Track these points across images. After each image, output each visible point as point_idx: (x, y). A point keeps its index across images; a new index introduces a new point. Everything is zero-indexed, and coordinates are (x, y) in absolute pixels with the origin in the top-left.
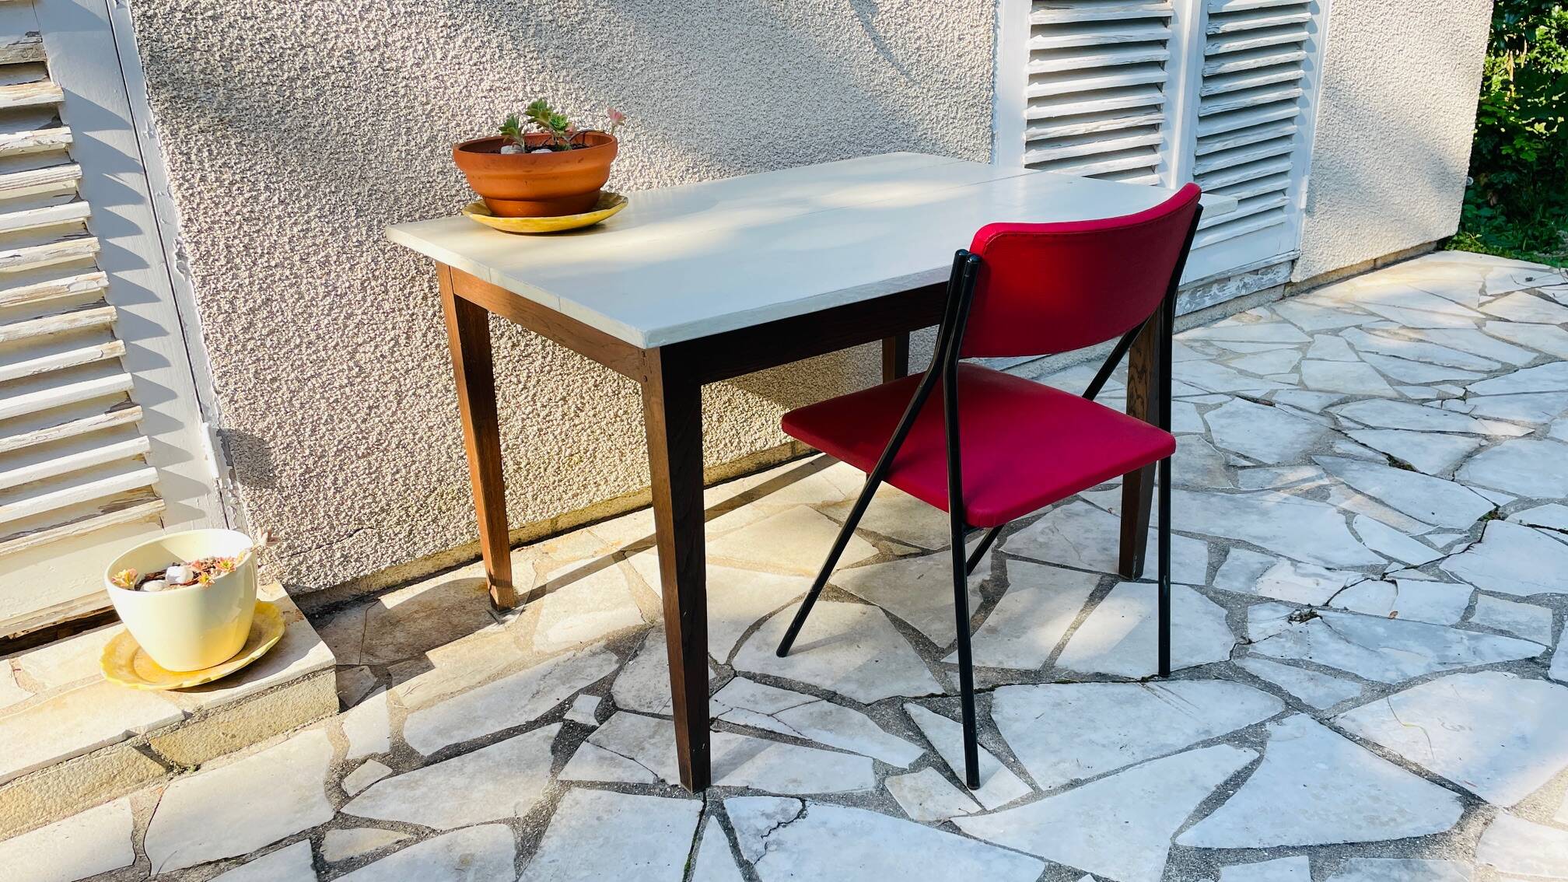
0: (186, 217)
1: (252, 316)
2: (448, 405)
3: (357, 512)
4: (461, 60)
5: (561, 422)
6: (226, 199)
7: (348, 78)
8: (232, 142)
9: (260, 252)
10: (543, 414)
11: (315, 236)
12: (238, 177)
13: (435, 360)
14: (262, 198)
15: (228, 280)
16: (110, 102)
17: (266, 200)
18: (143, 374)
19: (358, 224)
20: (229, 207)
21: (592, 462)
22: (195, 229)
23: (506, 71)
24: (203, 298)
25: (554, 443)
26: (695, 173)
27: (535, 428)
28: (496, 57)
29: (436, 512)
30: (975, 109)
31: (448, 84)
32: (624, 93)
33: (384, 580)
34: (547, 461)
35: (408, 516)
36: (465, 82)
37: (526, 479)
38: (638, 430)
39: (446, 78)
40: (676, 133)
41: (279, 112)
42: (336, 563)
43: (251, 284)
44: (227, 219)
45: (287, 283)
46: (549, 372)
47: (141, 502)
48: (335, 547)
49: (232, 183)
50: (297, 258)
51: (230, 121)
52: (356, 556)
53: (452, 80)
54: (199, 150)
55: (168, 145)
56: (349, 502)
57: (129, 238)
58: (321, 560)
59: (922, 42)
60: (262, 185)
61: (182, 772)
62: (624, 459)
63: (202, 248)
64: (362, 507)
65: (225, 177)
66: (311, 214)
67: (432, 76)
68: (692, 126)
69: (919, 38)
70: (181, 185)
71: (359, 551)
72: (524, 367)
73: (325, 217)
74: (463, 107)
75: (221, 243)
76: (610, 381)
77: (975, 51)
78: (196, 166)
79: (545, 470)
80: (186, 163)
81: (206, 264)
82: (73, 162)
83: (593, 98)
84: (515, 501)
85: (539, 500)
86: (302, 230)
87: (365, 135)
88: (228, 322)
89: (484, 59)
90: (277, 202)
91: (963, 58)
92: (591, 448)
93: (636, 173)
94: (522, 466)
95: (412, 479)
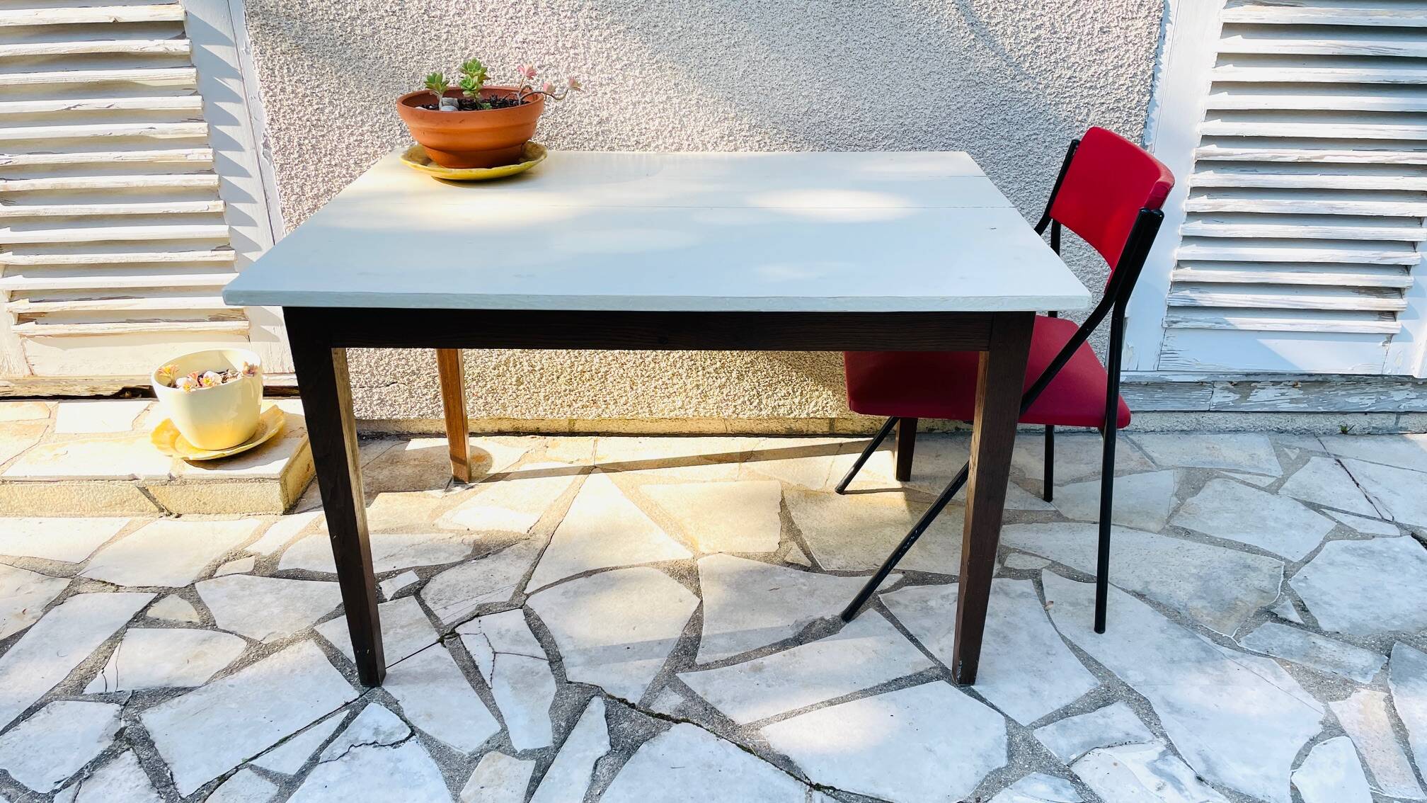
0: (270, 117)
1: (316, 200)
3: (393, 369)
4: (498, 14)
6: (300, 108)
7: (399, 21)
8: (305, 64)
9: (323, 152)
11: (367, 146)
12: (308, 92)
14: (327, 111)
15: (299, 170)
16: (220, 26)
17: (330, 112)
18: (238, 228)
19: (402, 142)
20: (302, 114)
21: (603, 382)
22: (276, 127)
23: (540, 26)
24: (281, 180)
25: (567, 358)
26: (730, 141)
28: (531, 13)
30: (1118, 114)
31: (486, 34)
32: (658, 57)
33: (421, 427)
34: (560, 371)
36: (500, 33)
37: (539, 380)
38: (651, 366)
39: (484, 28)
40: (713, 100)
41: (342, 44)
42: (375, 403)
43: (316, 176)
44: (300, 123)
45: (344, 179)
47: (234, 319)
48: (374, 390)
49: (305, 96)
50: (352, 161)
51: (304, 47)
52: (390, 402)
53: (489, 31)
54: (281, 68)
55: (258, 61)
56: (387, 360)
57: (230, 127)
58: (363, 397)
59: (1042, 32)
60: (327, 100)
61: (169, 515)
62: (635, 388)
63: (281, 143)
64: (397, 366)
65: (299, 90)
66: (365, 128)
67: (472, 25)
68: (731, 95)
69: (1038, 27)
70: (267, 92)
71: (393, 399)
73: (376, 132)
74: (497, 55)
75: (295, 141)
77: (1125, 48)
78: (278, 79)
79: (558, 378)
80: (271, 76)
81: (283, 155)
82: (193, 66)
83: (625, 58)
84: (528, 396)
85: (550, 401)
86: (356, 140)
87: (411, 70)
88: (299, 201)
89: (520, 14)
90: (338, 116)
91: (1106, 54)
92: (603, 370)
93: (666, 133)
94: (536, 369)
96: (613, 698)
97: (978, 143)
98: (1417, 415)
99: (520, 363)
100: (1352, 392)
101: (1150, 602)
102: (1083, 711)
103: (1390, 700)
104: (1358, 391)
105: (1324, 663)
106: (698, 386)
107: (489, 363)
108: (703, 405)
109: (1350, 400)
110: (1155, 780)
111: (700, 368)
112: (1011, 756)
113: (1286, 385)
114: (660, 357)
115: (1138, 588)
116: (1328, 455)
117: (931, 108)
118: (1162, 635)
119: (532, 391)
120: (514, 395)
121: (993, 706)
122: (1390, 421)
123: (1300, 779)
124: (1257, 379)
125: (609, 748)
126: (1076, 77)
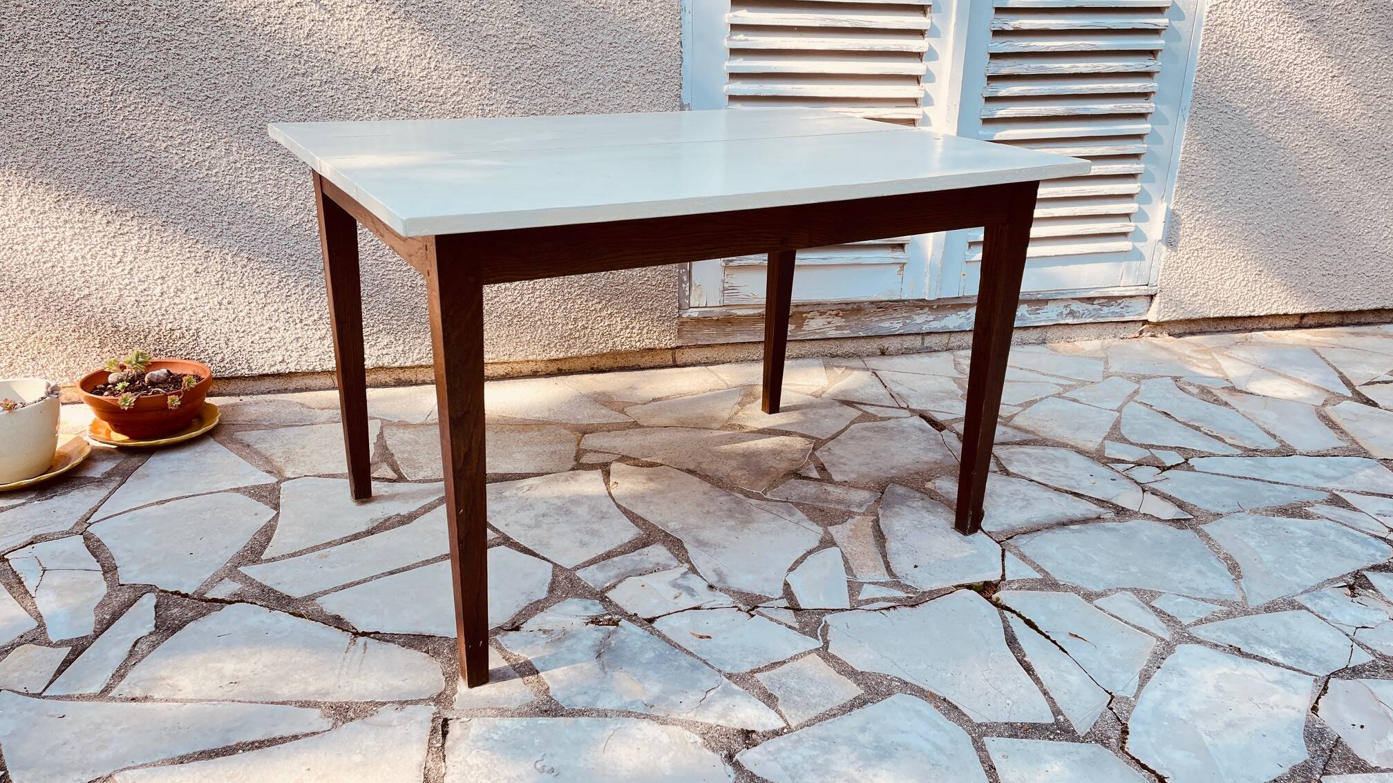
2: (44, 263)
5: (161, 298)
10: (141, 288)
13: (30, 223)
25: (153, 316)
27: (133, 299)
29: (36, 352)
35: (8, 350)
38: (246, 320)
46: (147, 252)
68: (298, 53)
72: (120, 244)
76: (213, 271)
79: (145, 337)
92: (194, 327)
95: (11, 319)
96: (166, 592)
97: (539, 101)
98: (937, 335)
99: (103, 324)
100: (883, 318)
101: (700, 476)
102: (623, 553)
103: (876, 523)
104: (888, 317)
105: (831, 502)
106: (297, 339)
107: (68, 326)
108: (304, 358)
109: (882, 325)
110: (675, 592)
111: (298, 321)
112: (552, 590)
113: (830, 315)
114: (255, 311)
115: (692, 467)
116: (868, 370)
117: (492, 68)
118: (705, 496)
119: (118, 353)
120: (99, 358)
121: (544, 559)
122: (917, 342)
123: (793, 579)
124: (806, 309)
125: (154, 629)
126: (616, 43)
